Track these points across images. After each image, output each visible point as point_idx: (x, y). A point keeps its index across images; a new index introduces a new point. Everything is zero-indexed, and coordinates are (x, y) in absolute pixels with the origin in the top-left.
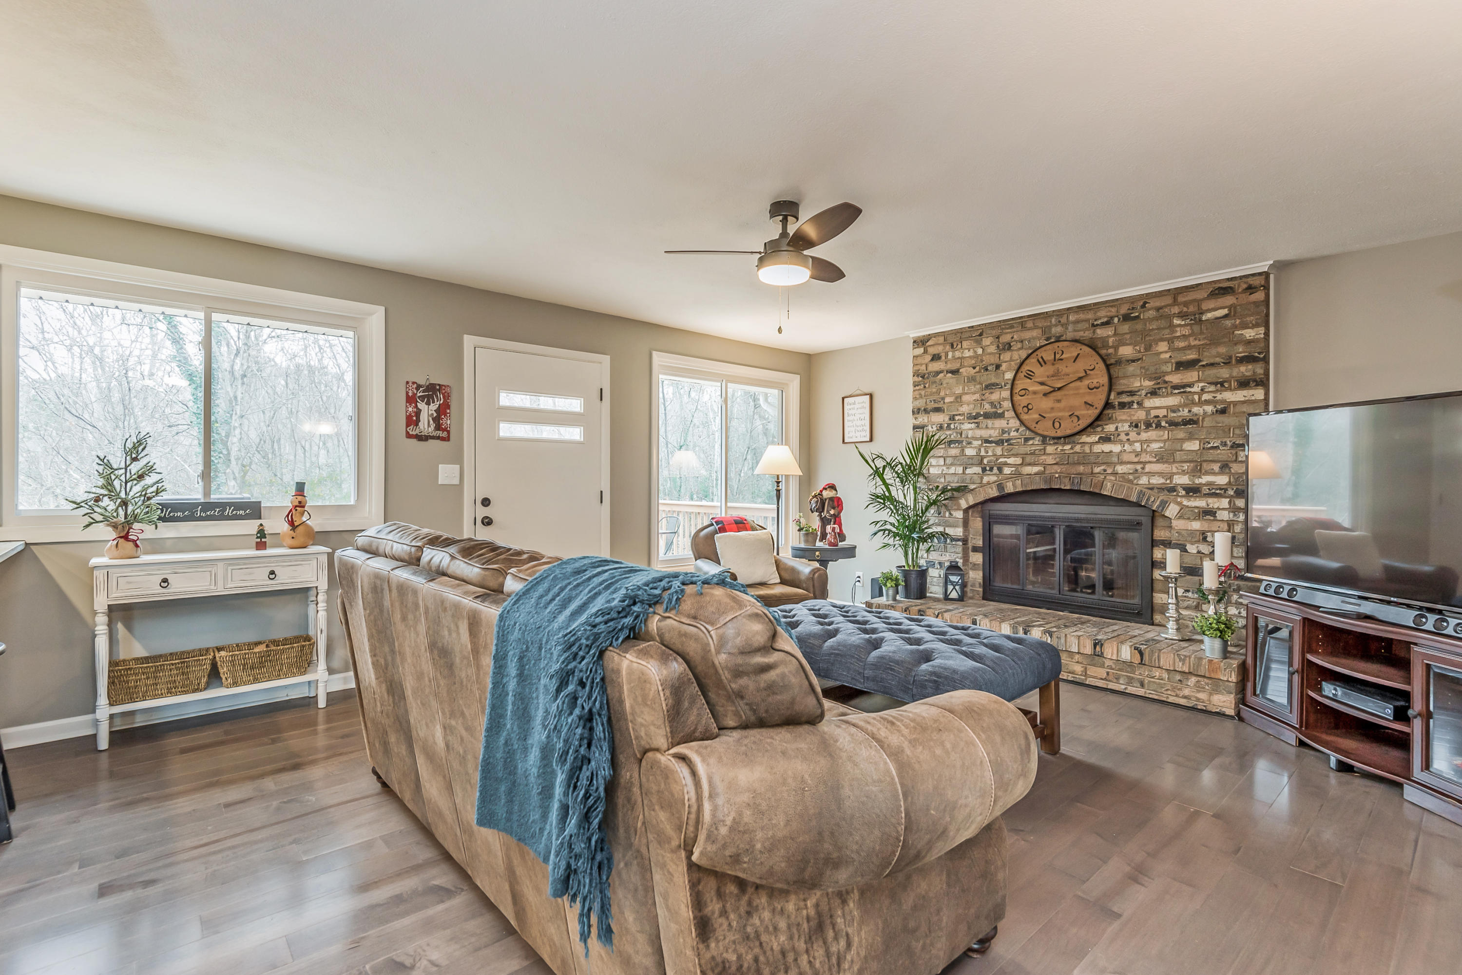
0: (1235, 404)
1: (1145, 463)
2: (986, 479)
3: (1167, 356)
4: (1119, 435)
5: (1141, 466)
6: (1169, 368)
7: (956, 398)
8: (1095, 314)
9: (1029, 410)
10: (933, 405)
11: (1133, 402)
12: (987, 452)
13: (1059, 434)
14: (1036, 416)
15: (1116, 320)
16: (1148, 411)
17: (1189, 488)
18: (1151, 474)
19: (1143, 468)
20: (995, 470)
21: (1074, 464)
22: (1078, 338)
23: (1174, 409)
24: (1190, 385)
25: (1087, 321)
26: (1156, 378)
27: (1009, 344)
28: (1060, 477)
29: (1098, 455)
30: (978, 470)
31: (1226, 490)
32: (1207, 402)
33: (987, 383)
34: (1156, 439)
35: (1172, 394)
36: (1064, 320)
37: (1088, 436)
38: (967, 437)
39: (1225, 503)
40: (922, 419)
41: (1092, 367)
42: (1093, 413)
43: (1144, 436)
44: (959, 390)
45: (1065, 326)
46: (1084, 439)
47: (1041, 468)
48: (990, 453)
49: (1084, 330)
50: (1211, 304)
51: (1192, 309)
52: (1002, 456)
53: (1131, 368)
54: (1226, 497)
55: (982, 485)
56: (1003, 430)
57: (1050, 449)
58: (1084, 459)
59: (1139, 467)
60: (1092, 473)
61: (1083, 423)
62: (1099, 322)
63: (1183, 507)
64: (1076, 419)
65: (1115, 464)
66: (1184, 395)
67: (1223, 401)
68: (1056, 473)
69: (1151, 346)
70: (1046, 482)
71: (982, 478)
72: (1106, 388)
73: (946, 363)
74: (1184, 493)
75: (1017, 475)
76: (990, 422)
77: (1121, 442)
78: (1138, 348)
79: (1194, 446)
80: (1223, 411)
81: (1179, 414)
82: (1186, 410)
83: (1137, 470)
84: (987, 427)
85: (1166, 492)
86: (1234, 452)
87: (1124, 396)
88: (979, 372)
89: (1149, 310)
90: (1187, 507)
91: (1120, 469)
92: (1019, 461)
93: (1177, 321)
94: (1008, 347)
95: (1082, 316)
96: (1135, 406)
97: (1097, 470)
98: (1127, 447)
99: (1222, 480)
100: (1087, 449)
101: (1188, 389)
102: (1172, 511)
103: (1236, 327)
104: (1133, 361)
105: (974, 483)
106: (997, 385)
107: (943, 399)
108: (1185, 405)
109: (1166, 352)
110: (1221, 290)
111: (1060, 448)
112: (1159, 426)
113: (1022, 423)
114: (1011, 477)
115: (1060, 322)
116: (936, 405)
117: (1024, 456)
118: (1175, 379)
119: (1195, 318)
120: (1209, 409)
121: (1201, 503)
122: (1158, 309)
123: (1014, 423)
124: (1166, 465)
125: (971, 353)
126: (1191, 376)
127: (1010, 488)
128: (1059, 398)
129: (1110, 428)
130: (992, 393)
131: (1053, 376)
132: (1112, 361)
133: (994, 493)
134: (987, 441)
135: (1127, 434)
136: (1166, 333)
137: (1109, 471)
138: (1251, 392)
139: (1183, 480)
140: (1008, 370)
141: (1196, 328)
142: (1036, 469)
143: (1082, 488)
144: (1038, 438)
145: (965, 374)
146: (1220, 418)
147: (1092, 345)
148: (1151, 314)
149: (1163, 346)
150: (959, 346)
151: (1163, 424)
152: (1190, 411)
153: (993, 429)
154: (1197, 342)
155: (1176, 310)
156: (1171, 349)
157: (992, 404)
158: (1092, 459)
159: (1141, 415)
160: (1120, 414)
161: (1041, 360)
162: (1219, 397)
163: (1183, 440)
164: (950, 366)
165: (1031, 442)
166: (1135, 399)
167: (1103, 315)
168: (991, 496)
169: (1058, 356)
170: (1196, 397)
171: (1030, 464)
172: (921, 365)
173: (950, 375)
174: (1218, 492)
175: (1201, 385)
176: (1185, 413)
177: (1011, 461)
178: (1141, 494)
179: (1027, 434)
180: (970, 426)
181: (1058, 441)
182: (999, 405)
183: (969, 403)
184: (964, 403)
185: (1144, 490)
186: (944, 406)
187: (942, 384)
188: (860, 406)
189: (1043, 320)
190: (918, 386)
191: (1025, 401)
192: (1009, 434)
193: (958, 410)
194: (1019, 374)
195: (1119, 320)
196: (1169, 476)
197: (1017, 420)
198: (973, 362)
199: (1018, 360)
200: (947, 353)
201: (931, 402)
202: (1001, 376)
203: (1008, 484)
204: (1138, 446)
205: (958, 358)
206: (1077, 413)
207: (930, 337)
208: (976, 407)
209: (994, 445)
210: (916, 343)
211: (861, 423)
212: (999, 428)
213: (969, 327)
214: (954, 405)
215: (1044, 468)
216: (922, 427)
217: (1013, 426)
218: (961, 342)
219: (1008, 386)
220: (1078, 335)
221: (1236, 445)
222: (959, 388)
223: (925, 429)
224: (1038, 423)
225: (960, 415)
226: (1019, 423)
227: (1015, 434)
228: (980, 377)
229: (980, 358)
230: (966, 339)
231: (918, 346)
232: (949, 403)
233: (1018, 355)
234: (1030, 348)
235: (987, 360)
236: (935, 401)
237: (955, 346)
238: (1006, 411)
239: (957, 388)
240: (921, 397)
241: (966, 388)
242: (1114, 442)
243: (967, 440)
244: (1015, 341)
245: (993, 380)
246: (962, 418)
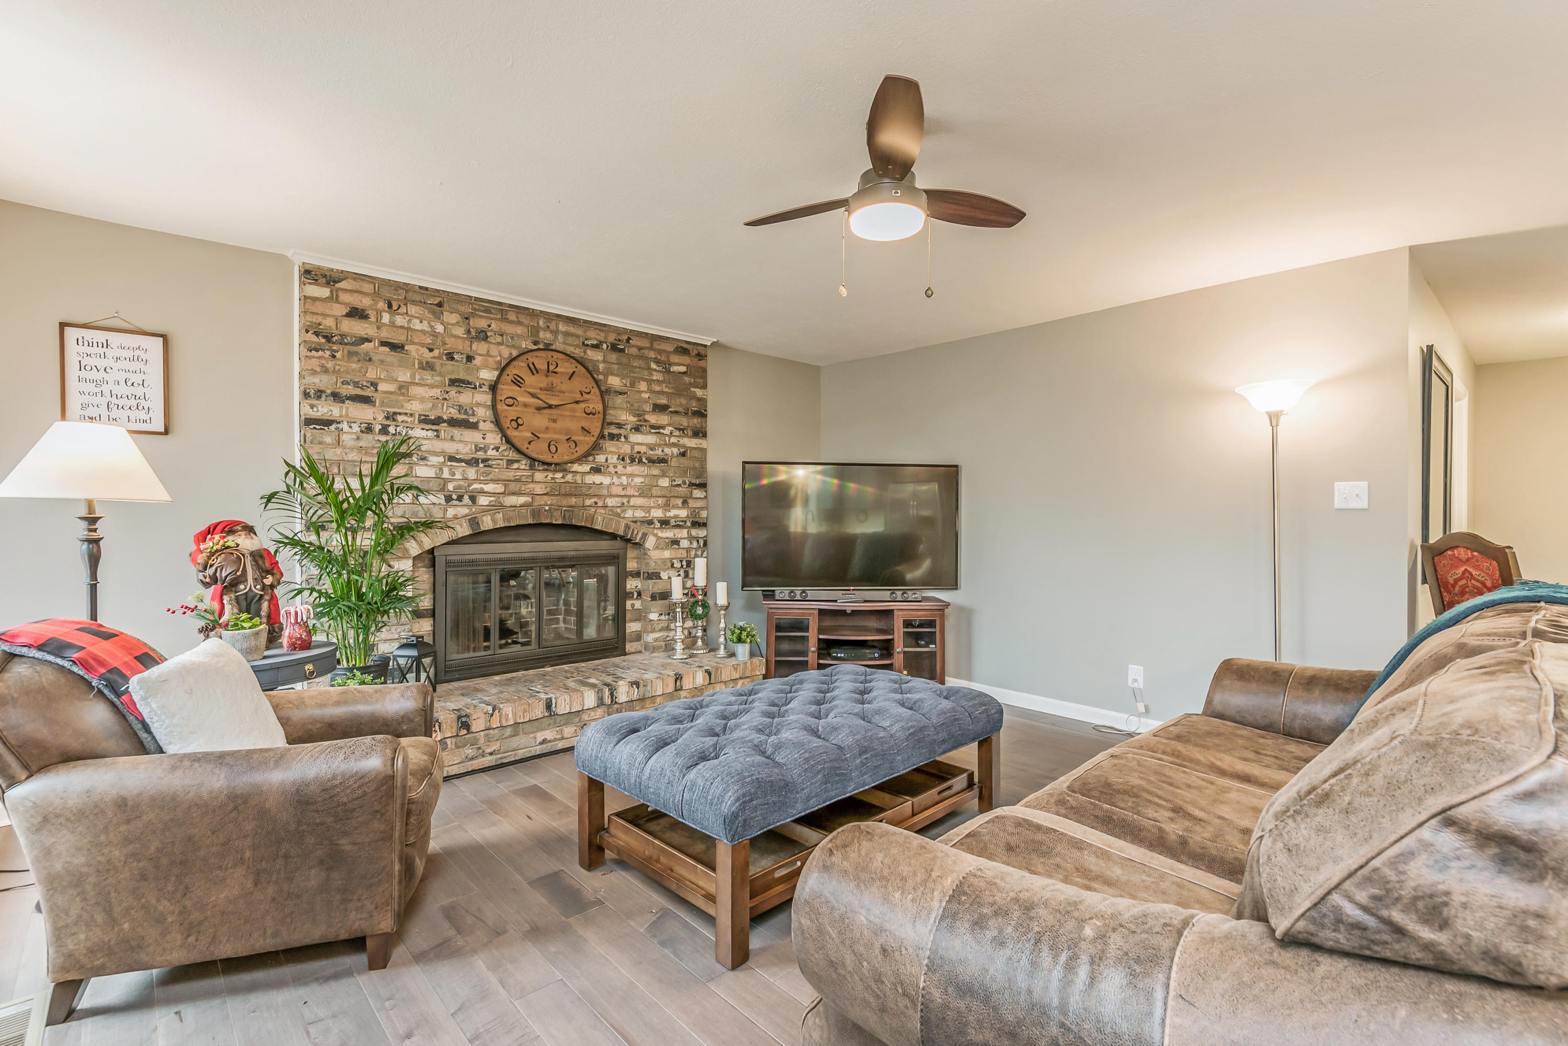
0: (692, 449)
1: (629, 497)
2: (451, 512)
3: (647, 396)
4: (608, 467)
5: (627, 499)
6: (648, 408)
7: (400, 388)
8: (585, 331)
9: (518, 425)
10: (350, 390)
11: (620, 435)
12: (454, 474)
13: (556, 459)
14: (528, 434)
15: (605, 346)
16: (632, 445)
17: (662, 521)
18: (635, 507)
19: (628, 502)
20: (466, 500)
21: (566, 495)
22: (569, 352)
23: (651, 448)
24: (663, 427)
25: (577, 336)
26: (639, 415)
27: (485, 333)
28: (550, 509)
29: (590, 486)
30: (440, 498)
31: (685, 522)
32: (674, 445)
33: (453, 377)
34: (638, 474)
35: (650, 433)
36: (553, 326)
37: (581, 464)
38: (421, 450)
39: (686, 533)
40: (325, 409)
41: (588, 390)
42: (589, 441)
43: (630, 469)
44: (404, 376)
45: (554, 333)
46: (576, 467)
47: (529, 499)
48: (458, 476)
49: (576, 346)
50: (675, 358)
51: (663, 358)
52: (477, 480)
53: (619, 400)
54: (685, 528)
55: (445, 520)
56: (476, 446)
57: (539, 476)
58: (576, 490)
59: (625, 500)
60: (584, 506)
61: (579, 450)
62: (589, 342)
63: (659, 538)
64: (572, 445)
65: (605, 497)
66: (659, 436)
67: (684, 446)
68: (546, 505)
69: (634, 383)
70: (534, 515)
71: (445, 511)
72: (601, 416)
73: (378, 328)
74: (659, 525)
75: (496, 506)
76: (456, 432)
77: (610, 474)
78: (624, 381)
79: (664, 482)
80: (684, 454)
81: (656, 452)
82: (660, 449)
83: (623, 504)
84: (452, 439)
85: (646, 525)
86: (690, 490)
87: (613, 427)
88: (439, 358)
89: (633, 346)
90: (661, 538)
91: (610, 502)
92: (500, 488)
93: (653, 366)
94: (482, 336)
95: (572, 329)
96: (623, 439)
97: (588, 502)
98: (615, 480)
99: (683, 513)
100: (578, 479)
101: (662, 431)
102: (650, 542)
103: (691, 385)
104: (621, 394)
105: (432, 517)
106: (469, 383)
107: (374, 385)
108: (659, 445)
109: (646, 392)
110: (683, 349)
111: (551, 475)
112: (640, 461)
113: (508, 441)
114: (486, 510)
115: (548, 327)
116: (359, 392)
117: (506, 482)
118: (653, 419)
119: (667, 368)
120: (675, 451)
121: (670, 534)
122: (640, 349)
123: (494, 438)
124: (646, 500)
125: (425, 326)
126: (664, 419)
127: (487, 523)
128: (555, 417)
129: (601, 458)
130: (460, 392)
131: (545, 390)
132: (603, 388)
133: (464, 530)
134: (452, 459)
135: (615, 467)
136: (645, 373)
137: (600, 504)
138: (700, 441)
139: (657, 513)
140: (485, 366)
141: (667, 376)
142: (522, 500)
143: (574, 522)
144: (524, 462)
145: (414, 354)
146: (682, 460)
147: (585, 366)
148: (634, 351)
149: (643, 386)
150: (403, 310)
151: (644, 460)
152: (663, 451)
153: (464, 443)
154: (667, 390)
155: (652, 354)
156: (649, 390)
157: (460, 408)
158: (584, 490)
159: (626, 449)
160: (609, 445)
161: (532, 366)
162: (681, 441)
163: (656, 477)
164: (385, 334)
165: (516, 466)
166: (622, 431)
167: (594, 336)
168: (460, 535)
169: (551, 368)
170: (667, 439)
171: (514, 494)
172: (325, 316)
173: (386, 349)
174: (681, 523)
175: (671, 428)
176: (659, 452)
177: (489, 488)
178: (627, 527)
179: (513, 455)
180: (424, 433)
181: (549, 468)
182: (474, 411)
183: (422, 400)
184: (414, 398)
185: (629, 523)
186: (374, 395)
187: (370, 360)
188: (129, 354)
189: (529, 318)
190: (317, 350)
191: (512, 413)
192: (486, 452)
193: (402, 406)
194: (504, 377)
195: (608, 347)
196: (648, 509)
197: (500, 435)
198: (429, 340)
199: (499, 358)
200: (379, 313)
201: (348, 384)
202: (475, 372)
203: (484, 518)
204: (624, 480)
205: (402, 327)
206: (574, 438)
207: (343, 276)
208: (434, 406)
209: (463, 464)
210: (309, 274)
211: (129, 391)
212: (472, 443)
213: (420, 287)
214: (394, 397)
215: (532, 498)
216: (327, 423)
217: (492, 442)
218: (406, 305)
219: (485, 388)
220: (570, 350)
221: (692, 485)
222: (405, 374)
223: (333, 427)
224: (529, 443)
225: (406, 414)
226: (502, 440)
227: (494, 453)
228: (442, 365)
229: (440, 338)
230: (414, 302)
231: (316, 281)
232: (386, 392)
233: (499, 352)
234: (513, 346)
235: (451, 344)
236: (356, 384)
237: (395, 308)
238: (484, 421)
239: (401, 373)
240: (325, 371)
241: (417, 377)
242: (604, 474)
243: (420, 453)
244: (492, 331)
245: (462, 375)
246: (409, 419)
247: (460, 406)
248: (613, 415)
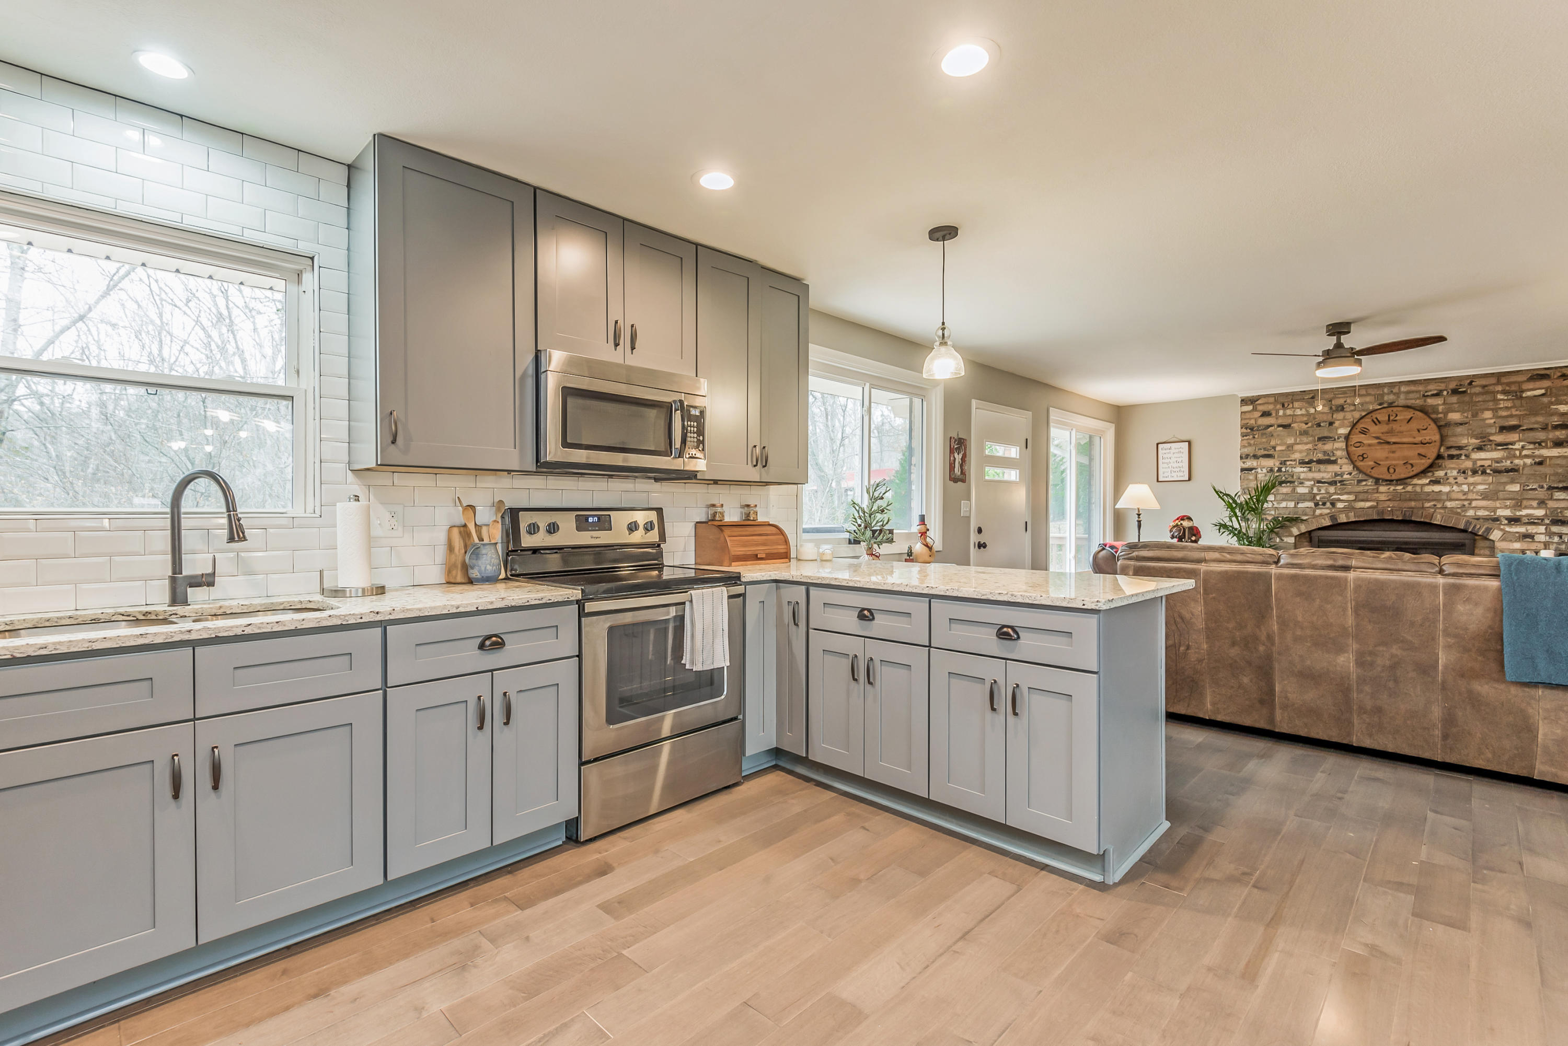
0: (1551, 458)
1: (1472, 500)
2: (1318, 512)
3: (1492, 421)
4: (1448, 479)
5: (1468, 502)
6: (1493, 430)
7: (1288, 447)
8: (1426, 387)
9: (1364, 458)
10: (1263, 452)
11: (1461, 455)
12: (1320, 490)
13: (1394, 477)
14: (1372, 463)
15: (1445, 393)
16: (1475, 461)
17: (1511, 519)
18: (1477, 508)
19: (1470, 504)
20: (1328, 505)
21: (1406, 500)
22: (1409, 405)
23: (1498, 461)
24: (1512, 444)
25: (1418, 392)
26: (1481, 438)
27: (1343, 407)
28: (1392, 510)
29: (1428, 494)
30: (1311, 504)
31: (1543, 520)
32: (1527, 456)
33: (1320, 436)
34: (1481, 484)
35: (1496, 450)
36: (1396, 390)
37: (1420, 479)
38: (1299, 478)
39: (1542, 529)
40: (1250, 463)
41: (1425, 428)
42: (1426, 462)
43: (1471, 480)
44: (1290, 441)
45: (1397, 395)
46: (1415, 481)
47: (1374, 504)
48: (1323, 491)
49: (1416, 399)
50: (1531, 385)
51: (1513, 388)
52: (1335, 493)
53: (1459, 430)
54: (1543, 525)
55: (1314, 516)
56: (1335, 474)
57: (1383, 489)
58: (1415, 497)
59: (1466, 503)
60: (1423, 507)
61: (1417, 470)
62: (1429, 394)
63: (1505, 532)
64: (1410, 466)
65: (1444, 501)
66: (1507, 451)
67: (1539, 456)
68: (1389, 507)
69: (1477, 414)
70: (1378, 514)
71: (1314, 511)
72: (1438, 444)
73: (1277, 419)
74: (1506, 522)
75: (1350, 508)
76: (1322, 467)
77: (1450, 484)
78: (1466, 414)
79: (1516, 488)
80: (1540, 463)
81: (1502, 464)
82: (1509, 462)
83: (1464, 505)
84: (1319, 471)
85: (1490, 522)
86: (1549, 492)
87: (1452, 450)
88: (1312, 426)
89: (1475, 386)
90: (1509, 532)
91: (1449, 504)
92: (1352, 497)
93: (1500, 397)
94: (1341, 408)
95: (1413, 388)
96: (1463, 457)
97: (1427, 505)
98: (1455, 488)
99: (1540, 513)
100: (1418, 489)
101: (1511, 447)
102: (1496, 535)
103: (1552, 403)
104: (1461, 424)
105: (1306, 515)
106: (1331, 438)
107: (1274, 448)
108: (1507, 458)
109: (1491, 419)
110: (1539, 376)
111: (1392, 488)
112: (1484, 472)
113: (1355, 467)
114: (1342, 511)
115: (1392, 391)
116: (1266, 453)
117: (1357, 494)
118: (1499, 438)
119: (1518, 395)
120: (1529, 461)
121: (1522, 529)
122: (1484, 387)
123: (1348, 468)
124: (1490, 502)
125: (1303, 412)
126: (1514, 437)
127: (1343, 519)
128: (1394, 450)
129: (1440, 473)
130: (1324, 444)
131: (1387, 433)
132: (1442, 423)
133: (1327, 522)
134: (1319, 482)
135: (1455, 479)
136: (1491, 405)
137: (1439, 505)
138: (1564, 450)
139: (1507, 513)
140: (1342, 426)
141: (1518, 403)
142: (1369, 504)
143: (1413, 519)
144: (1371, 480)
145: (1297, 428)
146: (1538, 468)
147: (1423, 410)
148: (1478, 390)
149: (1488, 414)
150: (1291, 406)
151: (1488, 471)
152: (1511, 463)
153: (1327, 472)
154: (1518, 413)
155: (1499, 388)
156: (1494, 417)
157: (1325, 453)
158: (1423, 497)
159: (1468, 464)
160: (1449, 463)
161: (1375, 420)
162: (1537, 452)
163: (1506, 483)
164: (1280, 421)
165: (1364, 483)
166: (1463, 452)
167: (1433, 388)
168: (1324, 525)
169: (1391, 418)
170: (1517, 453)
171: (1363, 501)
172: (1250, 419)
173: (1281, 428)
174: (1536, 521)
175: (1522, 443)
176: (1508, 463)
177: (1342, 497)
178: (1468, 523)
179: (1361, 477)
180: (1302, 469)
181: (1392, 483)
182: (1334, 453)
183: (1301, 452)
184: (1296, 451)
185: (1471, 520)
186: (1274, 453)
187: (1272, 435)
188: (1177, 451)
189: (1376, 390)
190: (1246, 436)
191: (1360, 451)
192: (1342, 476)
193: (1289, 457)
194: (1354, 430)
195: (1448, 393)
196: (1494, 510)
197: (1352, 466)
198: (1305, 419)
199: (1352, 420)
200: (1277, 412)
201: (1261, 449)
202: (1335, 431)
203: (1341, 516)
204: (1465, 488)
205: (1290, 415)
206: (1411, 462)
207: (1259, 397)
208: (1308, 454)
209: (1326, 485)
210: (1244, 401)
211: (1178, 465)
212: (1332, 472)
213: (1301, 392)
214: (1285, 452)
215: (1377, 503)
216: (1251, 469)
217: (1347, 470)
218: (1293, 403)
219: (1342, 439)
220: (1410, 402)
221: (1550, 488)
222: (1291, 439)
223: (1253, 471)
224: (1372, 468)
225: (1291, 460)
226: (1354, 468)
227: (1348, 476)
228: (1313, 431)
229: (1312, 416)
230: (1297, 400)
231: (1247, 404)
232: (1281, 451)
233: (1352, 415)
234: (1363, 410)
235: (1319, 418)
236: (1265, 449)
237: (1286, 406)
238: (1341, 458)
239: (1289, 439)
240: (1250, 445)
241: (1298, 440)
242: (1444, 484)
243: (1299, 480)
244: (1347, 404)
245: (1326, 434)
246: (1293, 463)
247: (1324, 452)
248: (1451, 441)
